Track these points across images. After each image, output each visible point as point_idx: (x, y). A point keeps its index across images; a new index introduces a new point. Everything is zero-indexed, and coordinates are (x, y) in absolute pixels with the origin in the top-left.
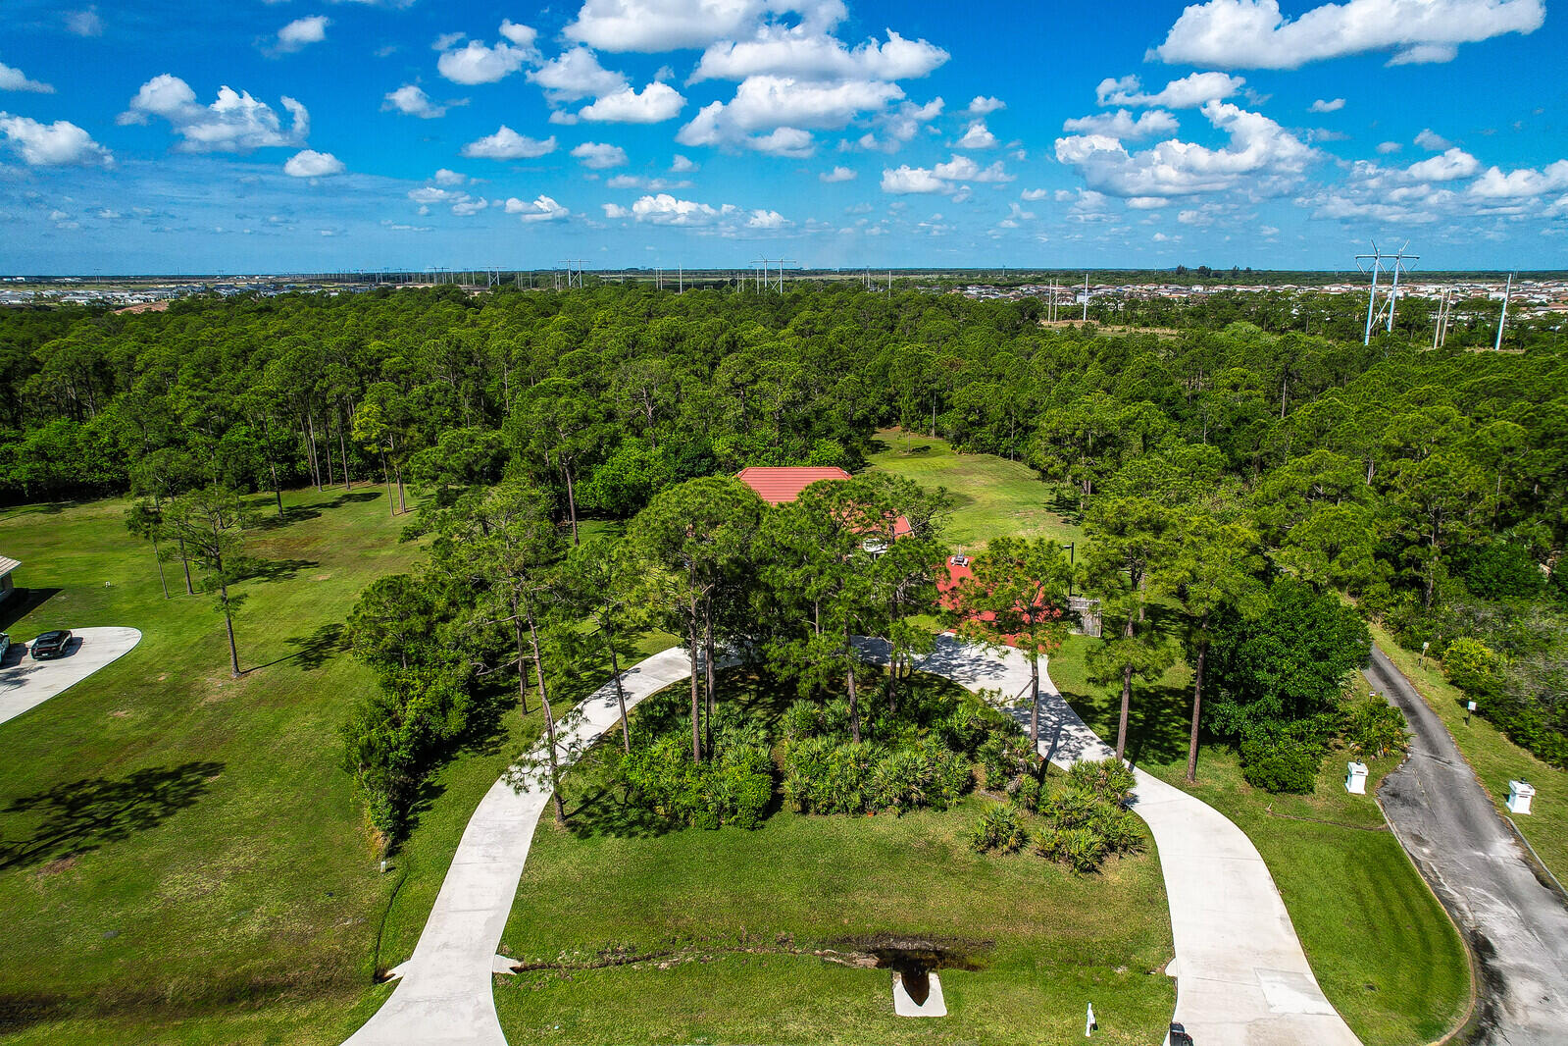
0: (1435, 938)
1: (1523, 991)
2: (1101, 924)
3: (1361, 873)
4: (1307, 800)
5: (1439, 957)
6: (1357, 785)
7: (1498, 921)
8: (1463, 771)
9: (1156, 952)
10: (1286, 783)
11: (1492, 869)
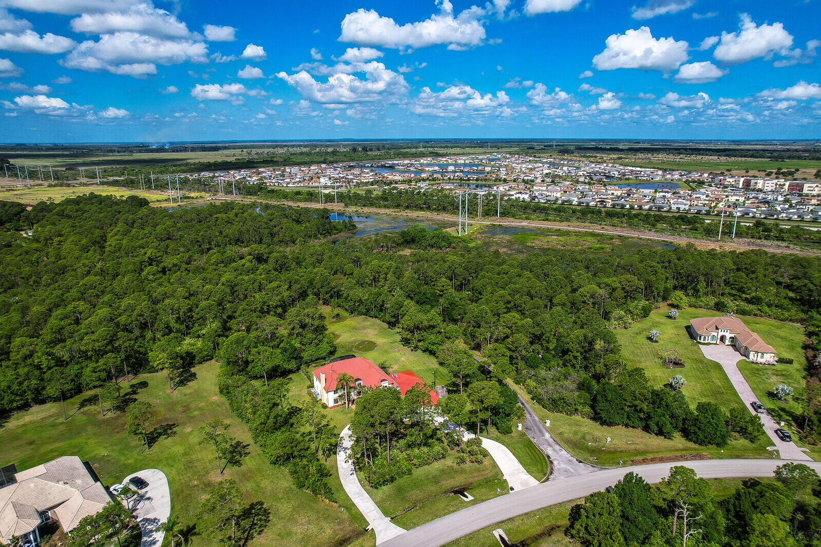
0: (542, 458)
1: (555, 463)
2: (489, 473)
3: (527, 448)
4: (512, 434)
5: (543, 461)
6: (520, 428)
7: (549, 451)
8: (537, 419)
9: (500, 476)
10: (507, 431)
11: (547, 440)
